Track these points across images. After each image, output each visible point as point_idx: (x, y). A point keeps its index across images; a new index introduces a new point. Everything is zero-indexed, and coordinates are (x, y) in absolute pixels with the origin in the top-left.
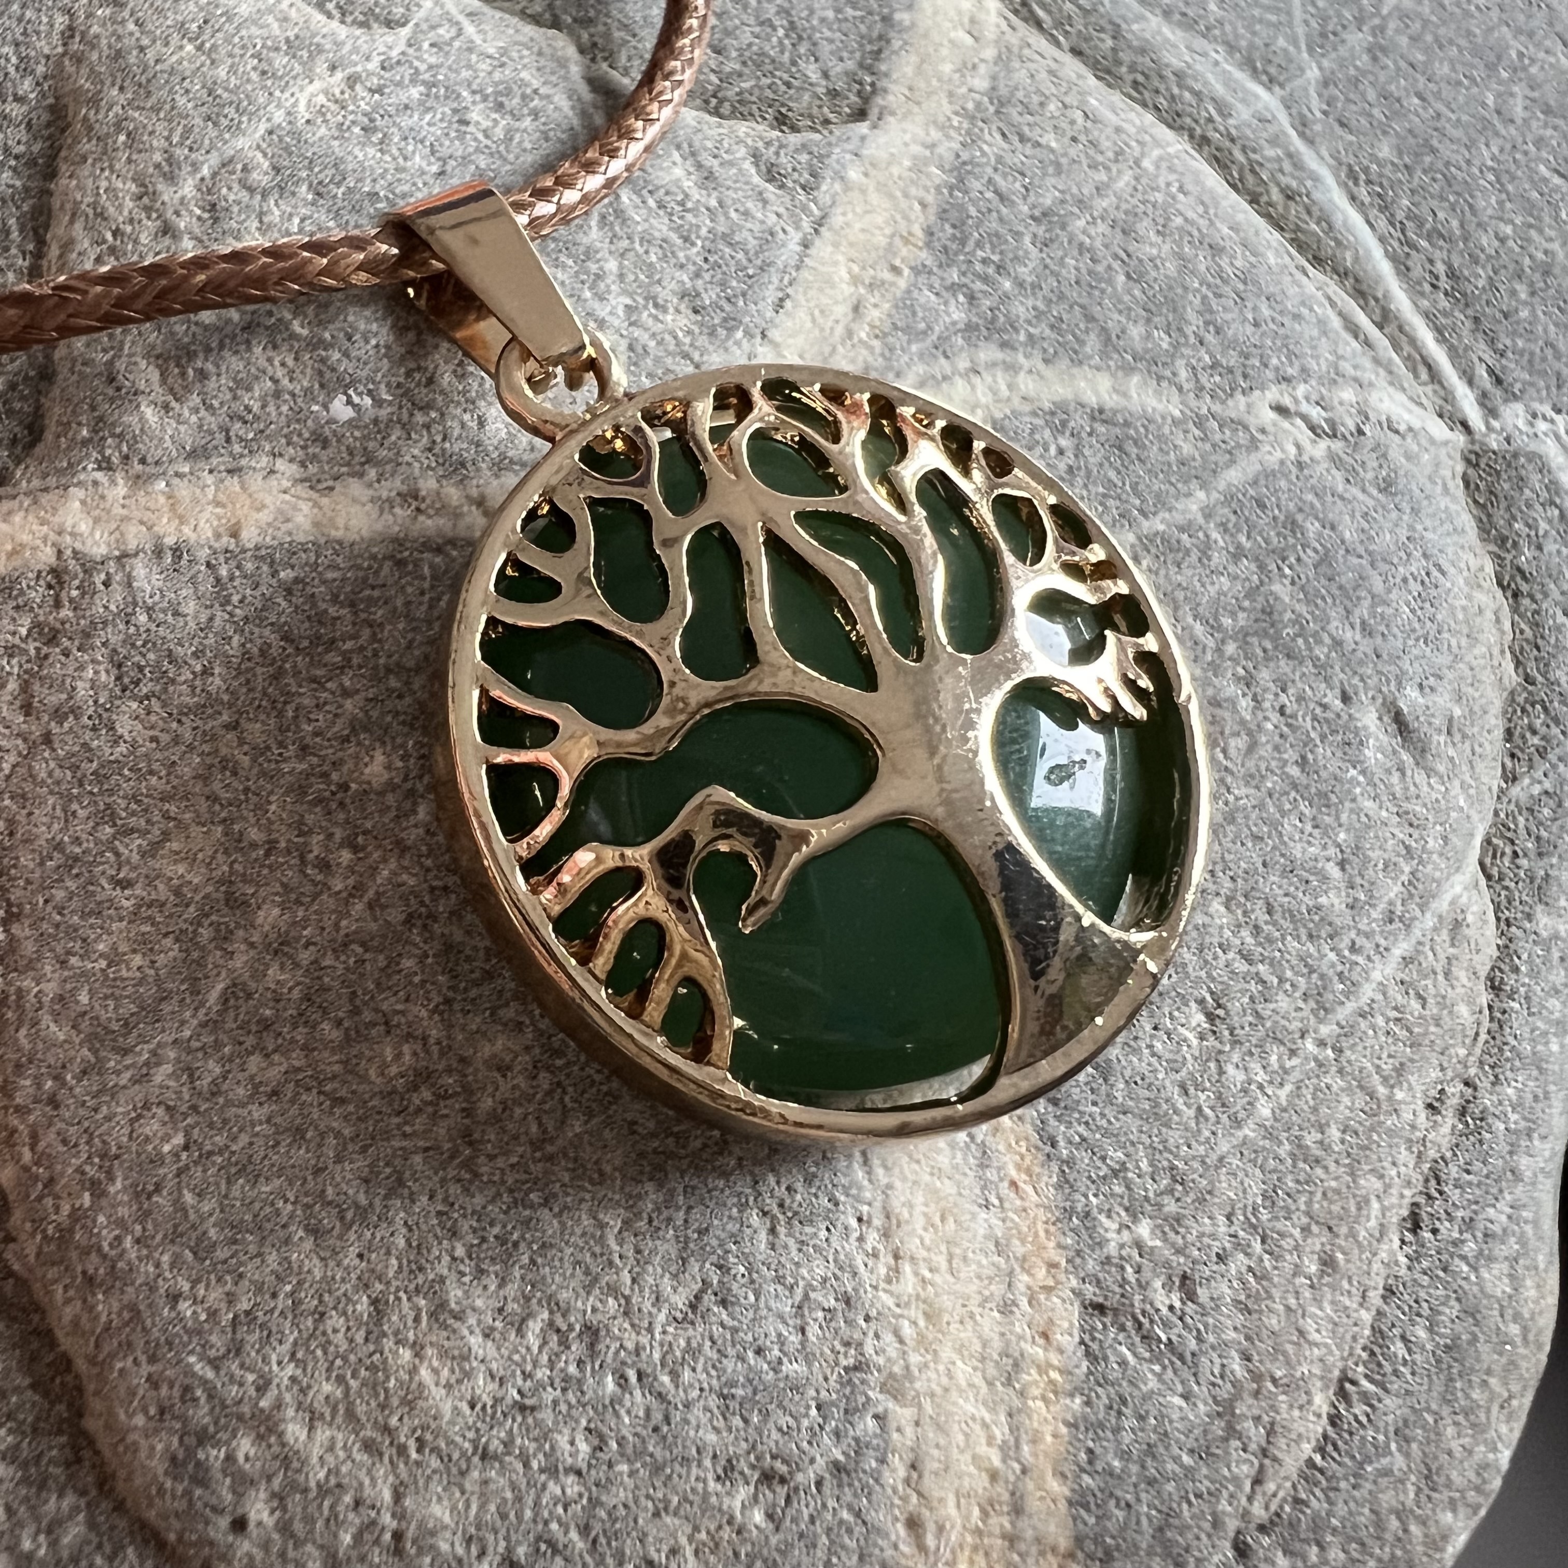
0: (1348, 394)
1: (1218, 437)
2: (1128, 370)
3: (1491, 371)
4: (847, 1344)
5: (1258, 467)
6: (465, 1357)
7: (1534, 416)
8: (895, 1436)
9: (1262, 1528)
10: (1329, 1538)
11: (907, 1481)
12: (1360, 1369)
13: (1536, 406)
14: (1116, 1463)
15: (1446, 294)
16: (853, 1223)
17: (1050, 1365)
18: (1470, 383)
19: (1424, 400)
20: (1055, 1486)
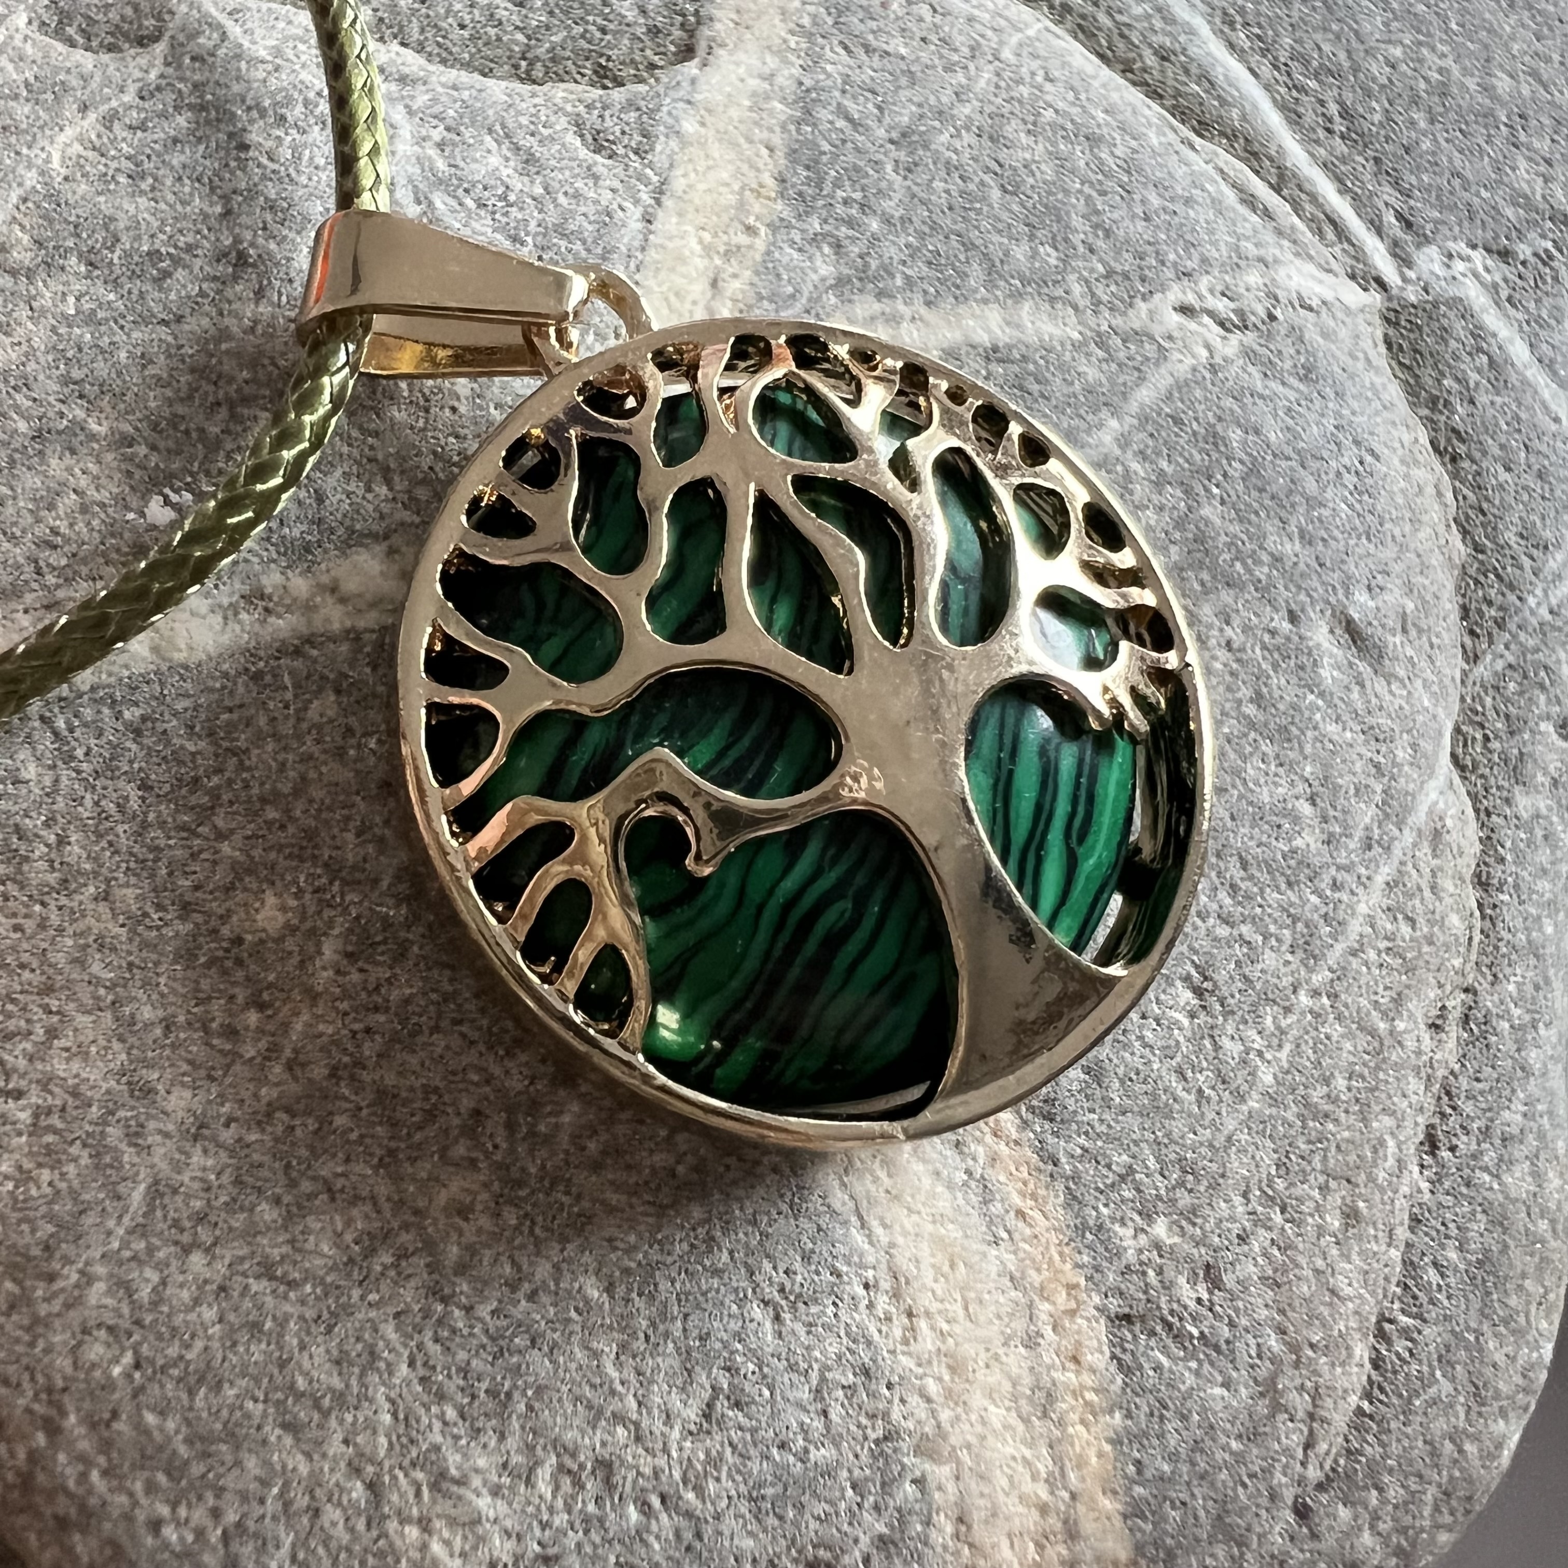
0: (1253, 278)
1: (1122, 355)
2: (1017, 296)
3: (1399, 216)
4: (872, 1417)
5: (1171, 380)
6: (477, 1521)
7: (1450, 256)
8: (937, 1495)
9: (1320, 1487)
10: (1386, 1479)
11: (957, 1536)
12: (1397, 1306)
13: (1451, 244)
14: (1166, 1468)
15: (1343, 137)
16: (861, 1291)
17: (1083, 1387)
18: (1379, 232)
19: (1334, 265)
20: (1108, 1504)
